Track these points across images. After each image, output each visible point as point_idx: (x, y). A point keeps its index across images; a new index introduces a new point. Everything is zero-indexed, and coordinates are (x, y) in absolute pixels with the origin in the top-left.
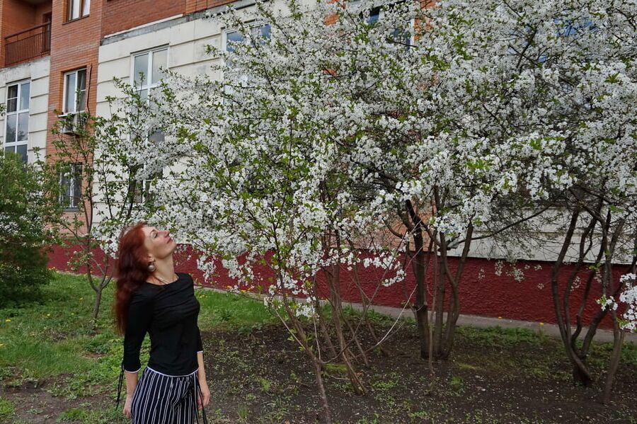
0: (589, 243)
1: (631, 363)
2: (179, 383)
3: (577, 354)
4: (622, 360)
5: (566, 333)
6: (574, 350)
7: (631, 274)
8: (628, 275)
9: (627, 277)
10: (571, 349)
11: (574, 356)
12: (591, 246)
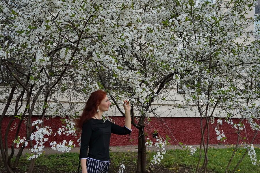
0: (20, 104)
1: (40, 165)
2: (101, 164)
3: (11, 168)
4: (36, 164)
5: (5, 156)
6: (10, 166)
7: (39, 120)
8: (37, 121)
9: (36, 123)
10: (8, 165)
11: (9, 169)
12: (21, 106)
